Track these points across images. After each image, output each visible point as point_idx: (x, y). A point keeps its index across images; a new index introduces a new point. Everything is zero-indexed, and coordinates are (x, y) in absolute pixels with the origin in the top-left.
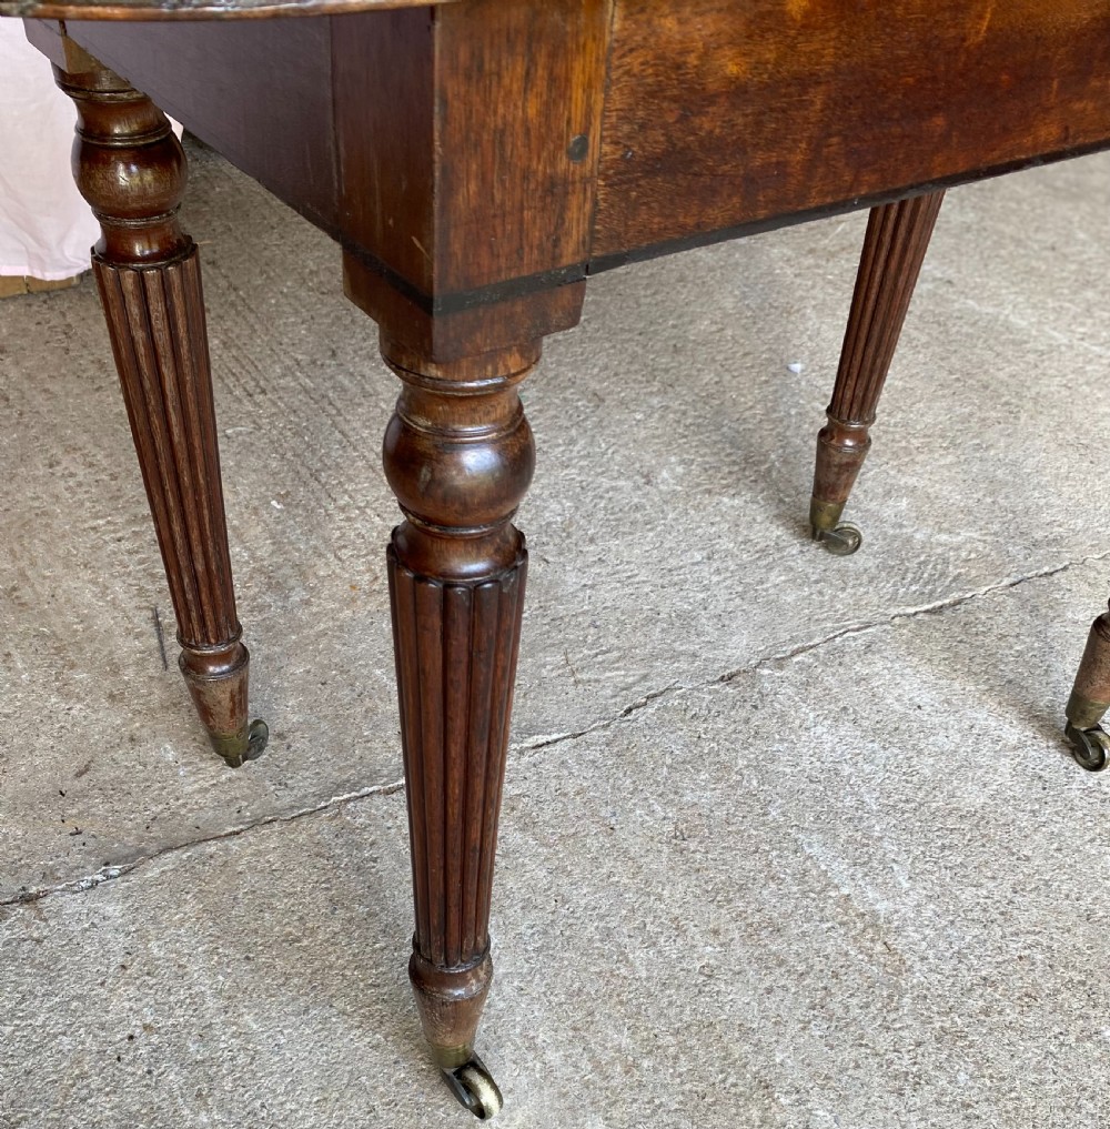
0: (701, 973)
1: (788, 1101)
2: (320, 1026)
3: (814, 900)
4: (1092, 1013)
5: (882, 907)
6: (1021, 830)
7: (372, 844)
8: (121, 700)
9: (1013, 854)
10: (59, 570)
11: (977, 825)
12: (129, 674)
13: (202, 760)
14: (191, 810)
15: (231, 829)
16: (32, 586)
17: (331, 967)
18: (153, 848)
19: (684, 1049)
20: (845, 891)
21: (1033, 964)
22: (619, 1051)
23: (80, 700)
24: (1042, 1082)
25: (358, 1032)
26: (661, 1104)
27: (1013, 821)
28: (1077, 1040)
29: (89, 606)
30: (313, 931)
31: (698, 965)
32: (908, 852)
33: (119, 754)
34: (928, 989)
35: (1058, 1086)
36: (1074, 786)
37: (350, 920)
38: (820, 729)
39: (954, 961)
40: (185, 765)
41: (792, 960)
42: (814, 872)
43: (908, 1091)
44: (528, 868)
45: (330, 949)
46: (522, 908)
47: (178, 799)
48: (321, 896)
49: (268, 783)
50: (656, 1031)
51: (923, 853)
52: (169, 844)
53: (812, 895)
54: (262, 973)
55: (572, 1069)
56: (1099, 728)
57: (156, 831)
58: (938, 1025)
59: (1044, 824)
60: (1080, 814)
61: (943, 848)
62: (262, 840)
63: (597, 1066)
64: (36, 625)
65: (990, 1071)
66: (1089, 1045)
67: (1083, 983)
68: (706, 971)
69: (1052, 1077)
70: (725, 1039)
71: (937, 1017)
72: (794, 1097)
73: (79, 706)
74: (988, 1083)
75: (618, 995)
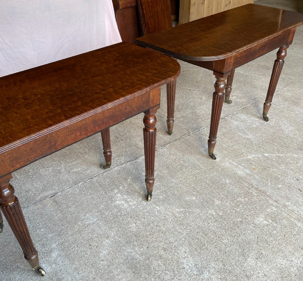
2: (194, 156)
3: (241, 138)
5: (248, 137)
6: (261, 128)
10: (135, 120)
11: (256, 129)
14: (167, 140)
15: (173, 141)
18: (166, 144)
20: (244, 136)
22: (226, 153)
24: (270, 149)
26: (232, 156)
36: (265, 123)
38: (235, 122)
40: (164, 136)
42: (240, 135)
43: (257, 152)
56: (267, 116)
61: (253, 131)
62: (177, 142)
74: (265, 150)
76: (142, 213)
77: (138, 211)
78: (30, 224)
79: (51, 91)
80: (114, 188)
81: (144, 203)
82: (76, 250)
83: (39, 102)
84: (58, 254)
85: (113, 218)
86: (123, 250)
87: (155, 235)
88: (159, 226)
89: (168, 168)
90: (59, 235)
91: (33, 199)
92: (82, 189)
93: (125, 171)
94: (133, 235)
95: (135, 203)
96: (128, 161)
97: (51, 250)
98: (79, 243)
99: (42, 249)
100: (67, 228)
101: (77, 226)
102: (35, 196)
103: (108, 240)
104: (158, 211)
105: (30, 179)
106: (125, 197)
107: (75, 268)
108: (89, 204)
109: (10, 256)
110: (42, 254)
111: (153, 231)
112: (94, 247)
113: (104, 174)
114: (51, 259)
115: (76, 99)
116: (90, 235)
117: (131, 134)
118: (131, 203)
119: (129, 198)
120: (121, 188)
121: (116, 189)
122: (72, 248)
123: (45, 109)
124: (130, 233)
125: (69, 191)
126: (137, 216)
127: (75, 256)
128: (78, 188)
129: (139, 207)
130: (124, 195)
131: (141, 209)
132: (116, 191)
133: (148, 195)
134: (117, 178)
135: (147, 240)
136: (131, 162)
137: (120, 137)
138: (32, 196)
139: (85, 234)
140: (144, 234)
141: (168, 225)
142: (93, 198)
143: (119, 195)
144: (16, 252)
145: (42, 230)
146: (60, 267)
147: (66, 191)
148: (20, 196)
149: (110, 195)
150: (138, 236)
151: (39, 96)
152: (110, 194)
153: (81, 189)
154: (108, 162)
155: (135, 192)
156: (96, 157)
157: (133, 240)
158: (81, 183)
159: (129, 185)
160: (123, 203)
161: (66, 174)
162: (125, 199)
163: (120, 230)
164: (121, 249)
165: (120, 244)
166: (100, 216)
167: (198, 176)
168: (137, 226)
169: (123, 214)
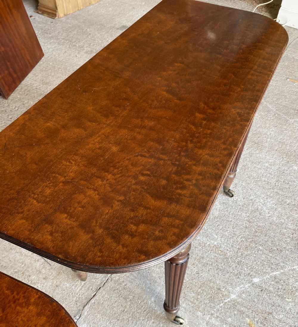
0: (196, 274)
1: (224, 290)
2: (141, 325)
3: (205, 248)
4: (257, 245)
5: (215, 243)
6: (227, 215)
7: (123, 282)
8: (47, 278)
9: (229, 221)
10: (6, 254)
11: (220, 218)
12: (43, 271)
13: (75, 283)
14: (82, 295)
15: (93, 295)
16: (3, 261)
17: (134, 312)
19: (203, 290)
20: (208, 243)
21: (244, 241)
22: (193, 297)
23: (38, 283)
24: (257, 263)
25: (149, 322)
26: (206, 303)
27: (225, 214)
28: (257, 252)
29: (21, 259)
30: (126, 307)
31: (195, 272)
32: (213, 230)
33: (57, 291)
34: (231, 255)
35: (259, 262)
36: (230, 202)
37: (131, 300)
39: (232, 248)
40: (72, 285)
41: (208, 262)
42: (201, 242)
43: (240, 277)
44: (155, 270)
45: (131, 309)
46: (159, 279)
47: (77, 294)
48: (122, 299)
49: (93, 280)
50: (197, 289)
51: (215, 229)
52: (84, 305)
53: (204, 247)
54: (123, 321)
55: (188, 306)
56: (229, 190)
57: (79, 304)
58: (237, 261)
59: (230, 212)
60: (234, 207)
61: (218, 226)
62: (101, 294)
63: (192, 303)
64: (12, 270)
65: (249, 265)
66: (259, 252)
67: (252, 241)
68: (197, 273)
69: (258, 261)
70: (208, 284)
71: (236, 260)
72: (224, 288)
73: (39, 285)
74: (250, 268)
75: (186, 286)
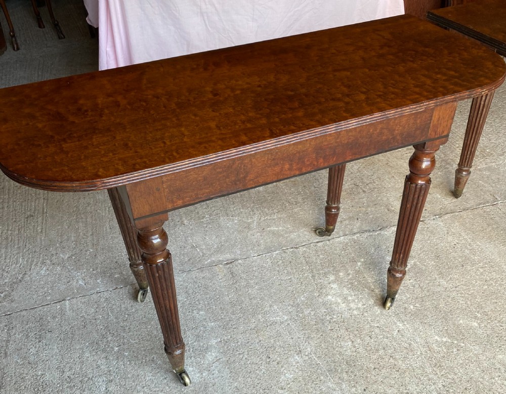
18: (443, 213)
76: (368, 326)
77: (363, 322)
78: (186, 299)
79: (259, 86)
80: (329, 272)
81: (378, 310)
82: (244, 358)
83: (234, 102)
84: (216, 357)
85: (316, 322)
86: (321, 381)
87: (383, 371)
88: (395, 359)
89: (438, 257)
90: (225, 328)
91: (199, 261)
92: (278, 262)
93: (356, 247)
94: (342, 361)
95: (360, 305)
96: (366, 231)
97: (207, 348)
98: (251, 348)
99: (195, 342)
100: (238, 319)
101: (254, 321)
102: (203, 256)
103: (299, 357)
104: (398, 331)
105: (203, 229)
106: (346, 291)
107: (236, 387)
108: (282, 290)
109: (147, 341)
110: (193, 351)
111: (381, 364)
112: (273, 361)
113: (319, 244)
114: (204, 362)
115: (296, 104)
116: (272, 341)
117: (384, 184)
118: (352, 305)
119: (351, 296)
120: (341, 274)
121: (333, 274)
122: (239, 354)
123: (242, 115)
124: (338, 356)
125: (256, 261)
126: (360, 330)
127: (240, 368)
128: (271, 260)
129: (366, 314)
130: (344, 288)
131: (369, 319)
132: (332, 278)
133: (386, 298)
134: (339, 256)
135: (367, 377)
136: (371, 234)
137: (362, 187)
138: (199, 256)
139: (265, 336)
140: (364, 364)
141: (411, 360)
142: (290, 281)
143: (335, 286)
144: (156, 337)
145: (201, 313)
146: (214, 379)
147: (251, 259)
148: (182, 252)
149: (321, 283)
150: (353, 365)
151: (238, 92)
152: (320, 281)
153: (276, 261)
154: (328, 225)
155: (366, 287)
156: (312, 213)
157: (342, 370)
158: (277, 252)
159: (358, 272)
160: (339, 301)
161: (257, 232)
162: (345, 296)
163: (323, 345)
164: (317, 378)
165: (317, 369)
166: (294, 313)
167: (494, 284)
168: (355, 347)
169: (335, 320)
